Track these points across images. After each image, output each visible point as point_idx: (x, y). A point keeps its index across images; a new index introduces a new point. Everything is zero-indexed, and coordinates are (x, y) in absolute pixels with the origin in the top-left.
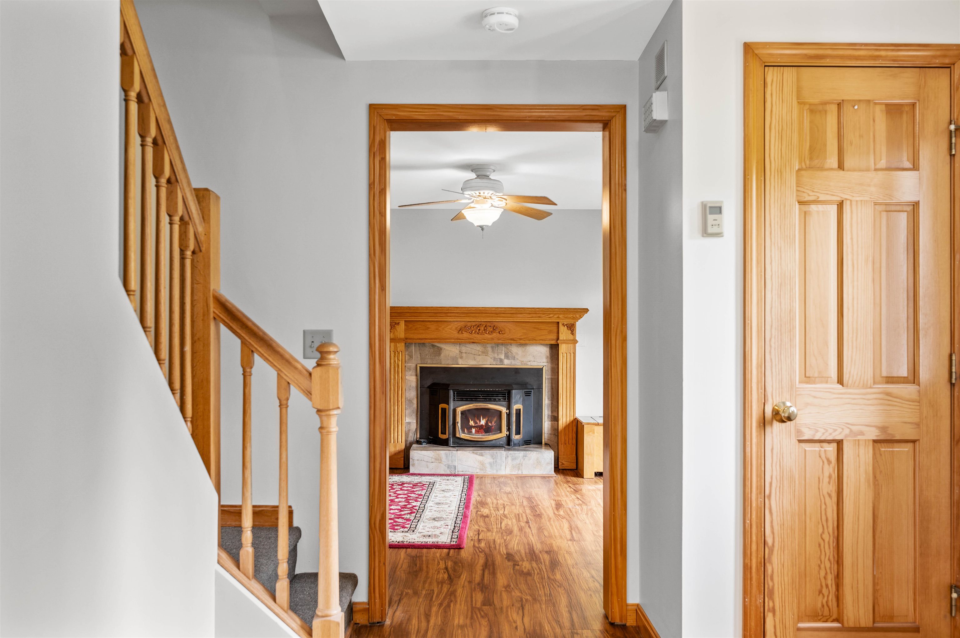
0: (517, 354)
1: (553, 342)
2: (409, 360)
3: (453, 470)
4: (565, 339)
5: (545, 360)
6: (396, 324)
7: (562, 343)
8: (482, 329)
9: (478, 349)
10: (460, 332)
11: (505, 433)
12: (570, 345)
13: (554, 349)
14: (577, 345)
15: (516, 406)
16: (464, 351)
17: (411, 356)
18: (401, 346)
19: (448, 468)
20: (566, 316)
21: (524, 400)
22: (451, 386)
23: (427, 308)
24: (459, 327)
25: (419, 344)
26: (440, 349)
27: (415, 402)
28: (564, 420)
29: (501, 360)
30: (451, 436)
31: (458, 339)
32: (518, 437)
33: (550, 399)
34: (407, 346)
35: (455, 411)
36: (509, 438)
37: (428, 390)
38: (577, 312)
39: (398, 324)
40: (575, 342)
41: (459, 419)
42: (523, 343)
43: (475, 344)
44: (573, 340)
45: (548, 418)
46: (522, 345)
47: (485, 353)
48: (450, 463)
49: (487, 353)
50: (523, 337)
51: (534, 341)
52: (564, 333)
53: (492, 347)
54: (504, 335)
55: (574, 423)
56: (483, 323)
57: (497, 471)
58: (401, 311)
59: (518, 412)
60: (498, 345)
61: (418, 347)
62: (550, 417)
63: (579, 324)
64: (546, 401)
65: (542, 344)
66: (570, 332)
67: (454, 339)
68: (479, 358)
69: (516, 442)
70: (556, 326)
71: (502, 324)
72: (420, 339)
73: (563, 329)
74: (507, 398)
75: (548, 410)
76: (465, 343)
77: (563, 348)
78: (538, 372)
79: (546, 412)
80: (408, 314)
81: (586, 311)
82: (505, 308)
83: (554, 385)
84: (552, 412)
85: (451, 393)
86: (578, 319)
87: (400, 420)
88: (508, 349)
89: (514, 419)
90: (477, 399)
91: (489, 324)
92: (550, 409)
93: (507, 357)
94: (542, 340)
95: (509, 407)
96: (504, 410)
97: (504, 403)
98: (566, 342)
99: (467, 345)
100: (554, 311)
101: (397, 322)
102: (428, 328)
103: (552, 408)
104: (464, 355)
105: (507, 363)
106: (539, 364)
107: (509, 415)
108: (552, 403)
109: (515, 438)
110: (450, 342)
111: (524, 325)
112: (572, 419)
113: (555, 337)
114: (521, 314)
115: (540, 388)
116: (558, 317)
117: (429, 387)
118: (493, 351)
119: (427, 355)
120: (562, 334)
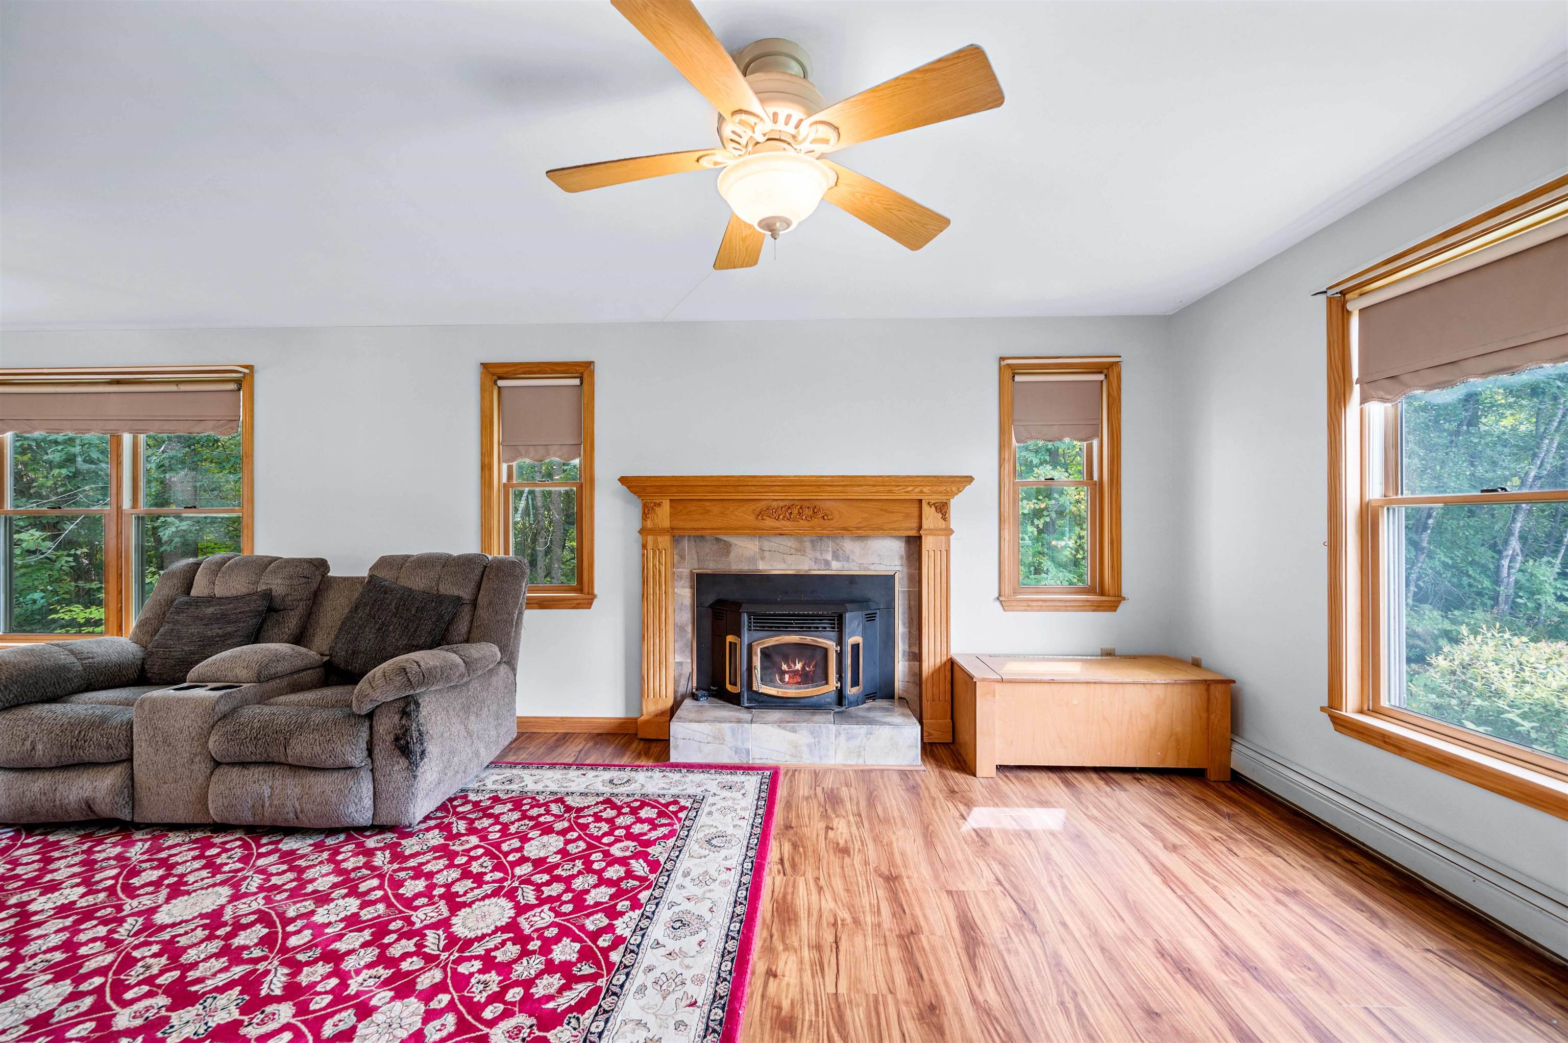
0: (853, 552)
1: (913, 533)
2: (679, 562)
3: (744, 756)
4: (931, 527)
5: (897, 562)
6: (655, 504)
7: (926, 535)
8: (795, 511)
9: (789, 544)
10: (760, 517)
11: (833, 684)
12: (940, 537)
13: (914, 544)
14: (952, 537)
15: (853, 639)
16: (766, 549)
17: (682, 557)
18: (664, 541)
19: (736, 752)
20: (935, 488)
21: (864, 628)
22: (744, 606)
23: (703, 478)
24: (758, 510)
25: (696, 537)
26: (728, 545)
27: (689, 629)
28: (931, 661)
29: (827, 563)
30: (745, 689)
31: (755, 529)
32: (855, 690)
33: (907, 625)
34: (676, 540)
35: (750, 647)
36: (840, 693)
37: (710, 610)
38: (953, 482)
39: (659, 505)
40: (949, 532)
41: (757, 661)
42: (862, 533)
43: (784, 537)
44: (945, 530)
45: (903, 655)
46: (860, 538)
47: (801, 551)
48: (739, 744)
49: (804, 551)
50: (862, 525)
51: (880, 531)
52: (930, 518)
53: (812, 542)
54: (831, 522)
55: (949, 666)
56: (797, 503)
57: (821, 758)
58: (663, 484)
59: (855, 647)
60: (821, 538)
61: (693, 543)
62: (906, 654)
63: (956, 504)
64: (900, 629)
65: (892, 537)
66: (940, 515)
67: (749, 528)
68: (790, 559)
69: (852, 699)
70: (917, 505)
71: (829, 504)
72: (695, 529)
73: (929, 512)
74: (838, 624)
75: (904, 642)
76: (769, 535)
77: (928, 543)
78: (888, 581)
79: (901, 647)
80: (674, 490)
81: (969, 479)
82: (832, 477)
83: (912, 603)
84: (910, 646)
85: (745, 617)
86: (954, 494)
87: (663, 662)
88: (837, 544)
89: (848, 661)
90: (787, 627)
91: (806, 504)
92: (907, 641)
93: (836, 557)
94: (894, 529)
95: (840, 642)
96: (831, 645)
97: (832, 634)
98: (933, 532)
99: (772, 539)
100: (914, 481)
101: (658, 501)
102: (709, 511)
103: (909, 639)
104: (767, 554)
105: (836, 567)
106: (888, 568)
107: (840, 656)
108: (910, 632)
109: (851, 692)
110: (744, 534)
111: (863, 504)
112: (944, 659)
113: (915, 525)
114: (859, 486)
115: (890, 608)
116: (921, 492)
117: (710, 606)
118: (814, 548)
119: (707, 555)
120: (927, 519)
